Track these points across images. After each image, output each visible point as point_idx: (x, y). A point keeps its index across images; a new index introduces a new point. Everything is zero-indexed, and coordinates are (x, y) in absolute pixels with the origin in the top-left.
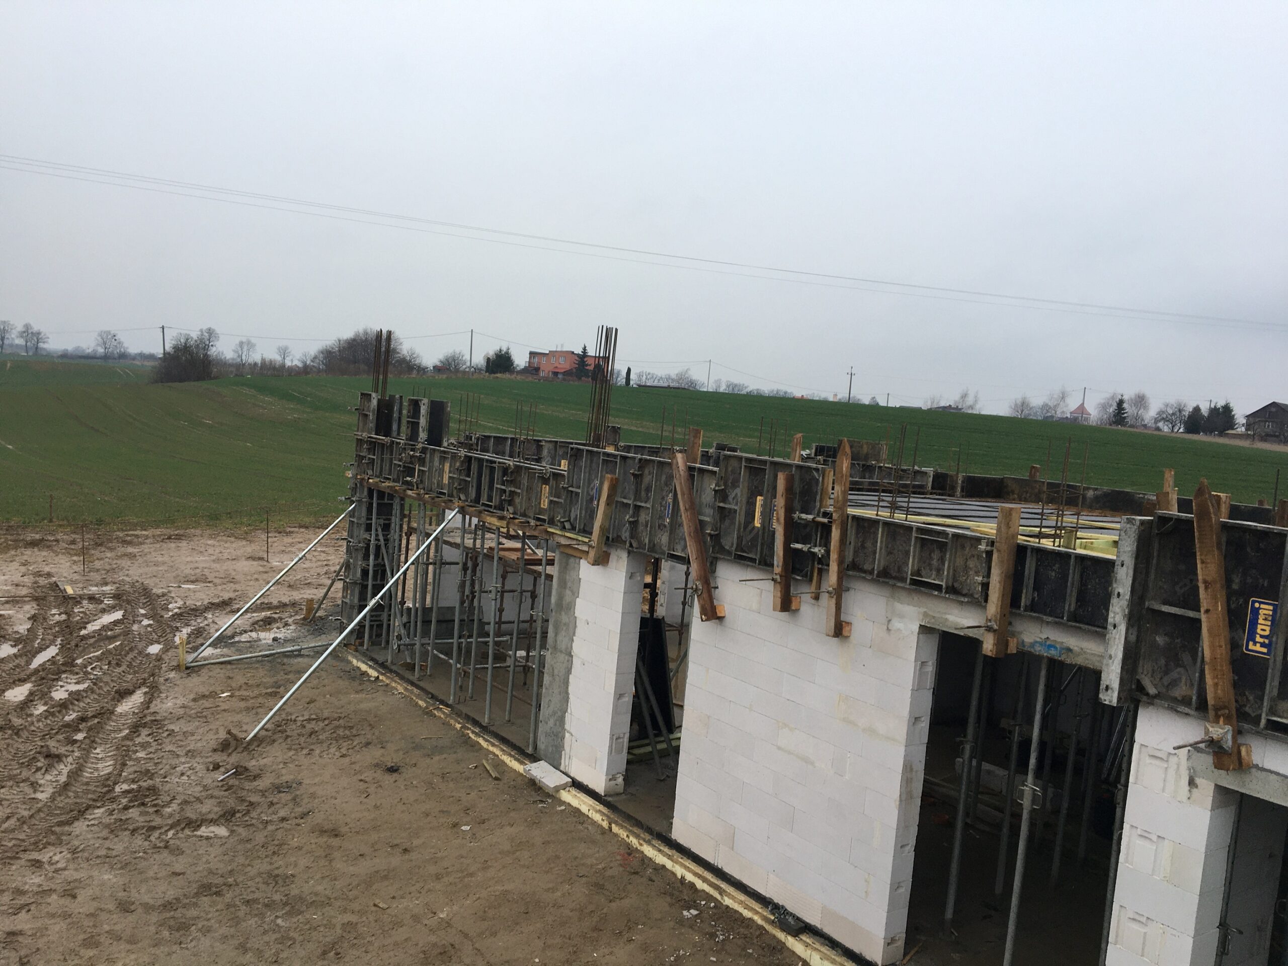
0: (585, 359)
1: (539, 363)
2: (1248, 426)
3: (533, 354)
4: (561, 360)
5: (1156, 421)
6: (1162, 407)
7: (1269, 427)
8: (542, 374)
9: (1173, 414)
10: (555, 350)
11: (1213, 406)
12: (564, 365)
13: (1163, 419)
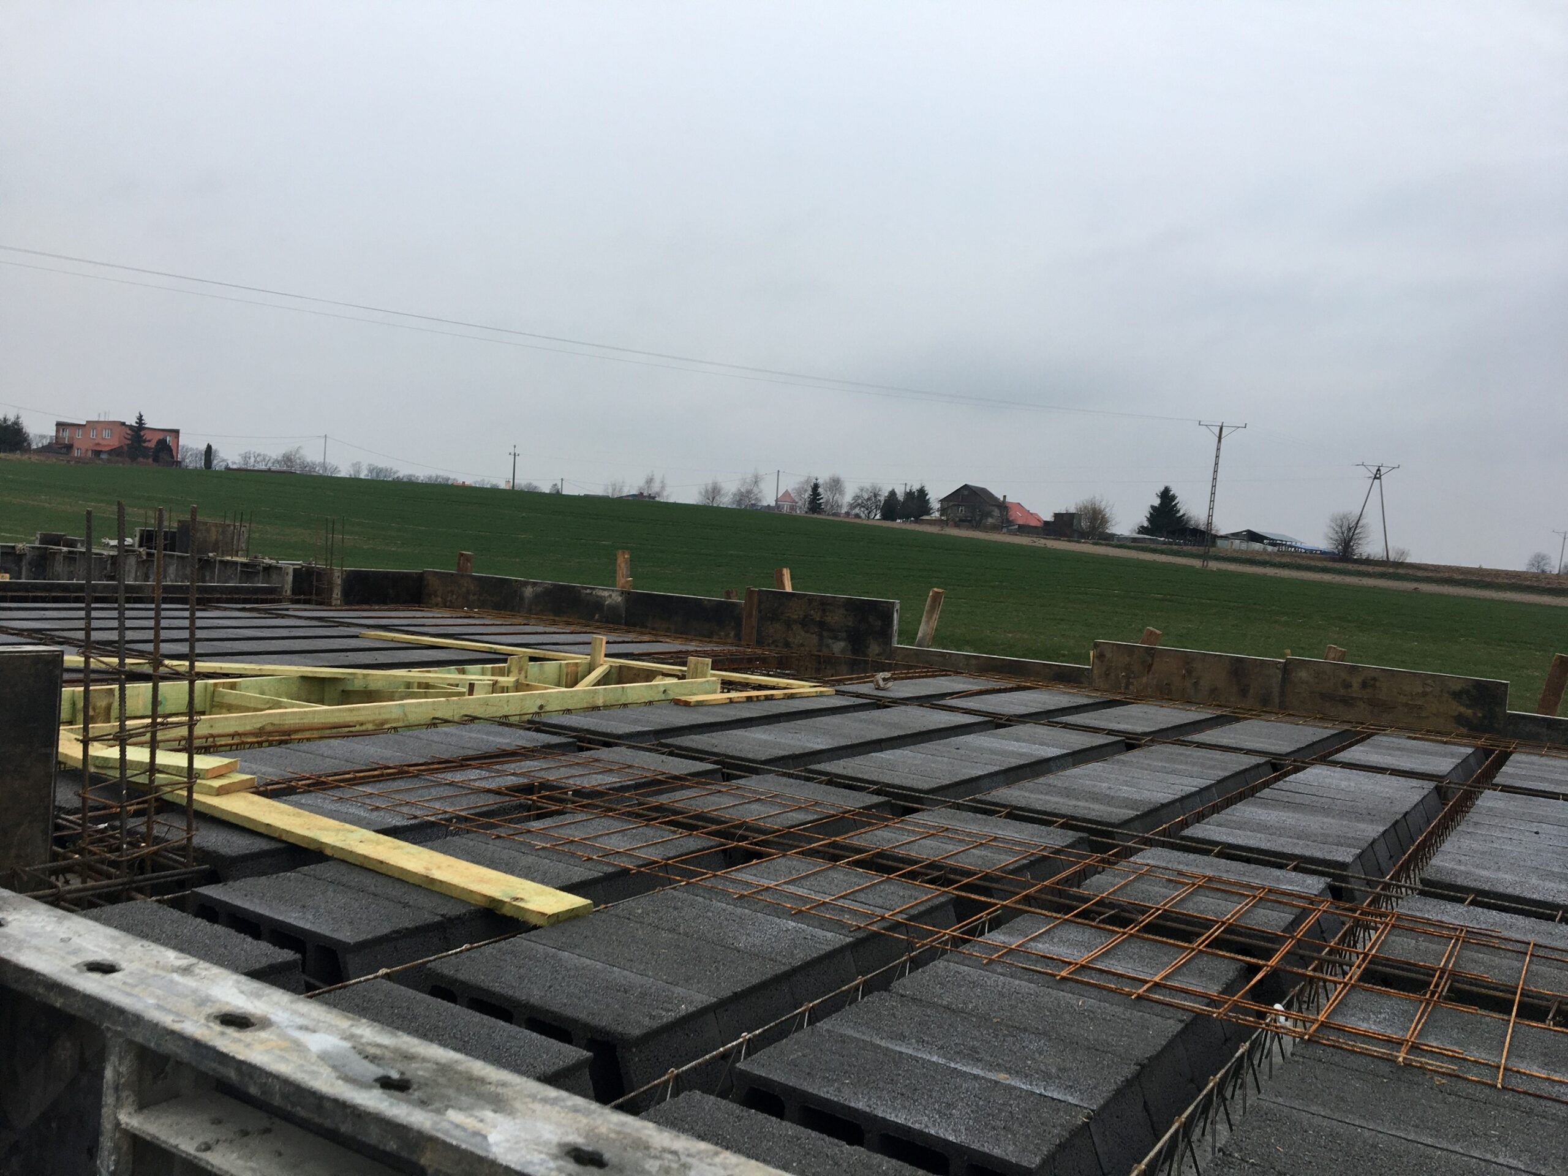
0: (142, 433)
1: (71, 438)
2: (943, 511)
3: (60, 425)
4: (106, 434)
5: (852, 506)
6: (858, 491)
7: (962, 511)
8: (76, 453)
9: (869, 499)
10: (96, 419)
11: (908, 490)
12: (109, 440)
13: (859, 504)
